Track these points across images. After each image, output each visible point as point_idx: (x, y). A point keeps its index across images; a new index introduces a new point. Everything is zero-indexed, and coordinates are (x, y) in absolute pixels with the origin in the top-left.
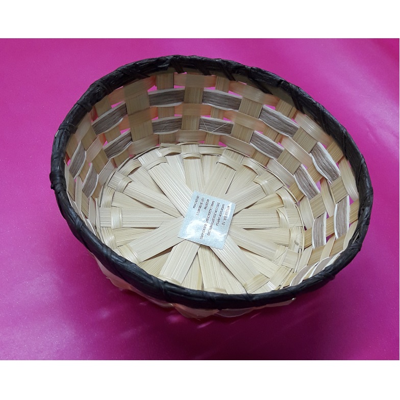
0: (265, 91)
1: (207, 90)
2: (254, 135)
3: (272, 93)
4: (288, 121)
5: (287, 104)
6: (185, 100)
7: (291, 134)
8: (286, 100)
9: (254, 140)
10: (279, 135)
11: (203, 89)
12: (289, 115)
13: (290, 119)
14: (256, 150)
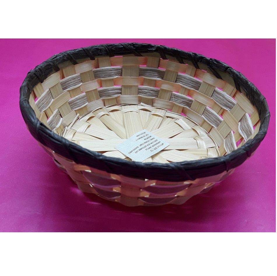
0: (218, 76)
1: (179, 74)
2: (206, 110)
3: (222, 78)
4: (229, 99)
5: (231, 86)
6: (164, 78)
7: (230, 108)
8: (230, 83)
9: (205, 113)
10: (222, 109)
11: (178, 73)
12: (231, 94)
13: (231, 97)
14: (205, 121)
